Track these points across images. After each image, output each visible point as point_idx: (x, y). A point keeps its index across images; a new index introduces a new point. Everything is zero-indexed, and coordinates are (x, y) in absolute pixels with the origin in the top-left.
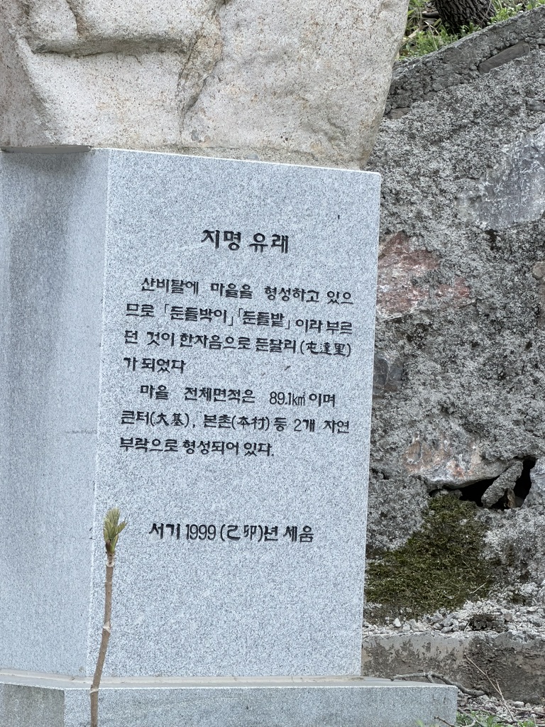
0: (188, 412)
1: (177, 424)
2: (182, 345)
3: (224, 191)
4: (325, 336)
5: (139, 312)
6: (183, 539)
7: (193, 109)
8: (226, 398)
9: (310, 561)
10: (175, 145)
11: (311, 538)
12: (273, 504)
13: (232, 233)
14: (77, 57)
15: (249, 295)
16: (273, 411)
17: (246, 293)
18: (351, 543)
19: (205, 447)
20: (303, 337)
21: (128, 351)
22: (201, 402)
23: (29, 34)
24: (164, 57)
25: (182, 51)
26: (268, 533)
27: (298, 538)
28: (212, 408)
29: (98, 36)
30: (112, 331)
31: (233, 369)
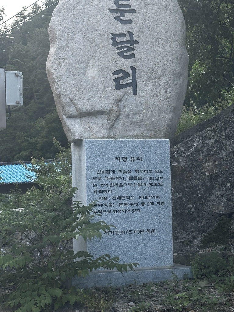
0: (114, 203)
1: (111, 206)
2: (111, 186)
3: (121, 147)
4: (155, 181)
5: (97, 179)
6: (115, 235)
7: (113, 128)
8: (126, 199)
9: (155, 238)
10: (107, 137)
11: (155, 232)
12: (142, 224)
13: (124, 157)
14: (79, 118)
15: (131, 173)
16: (140, 201)
17: (130, 172)
18: (167, 232)
19: (120, 211)
20: (148, 182)
21: (94, 189)
22: (118, 200)
23: (65, 113)
24: (103, 116)
25: (107, 114)
26: (141, 232)
27: (151, 232)
28: (121, 201)
29: (82, 112)
30: (89, 184)
31: (127, 191)
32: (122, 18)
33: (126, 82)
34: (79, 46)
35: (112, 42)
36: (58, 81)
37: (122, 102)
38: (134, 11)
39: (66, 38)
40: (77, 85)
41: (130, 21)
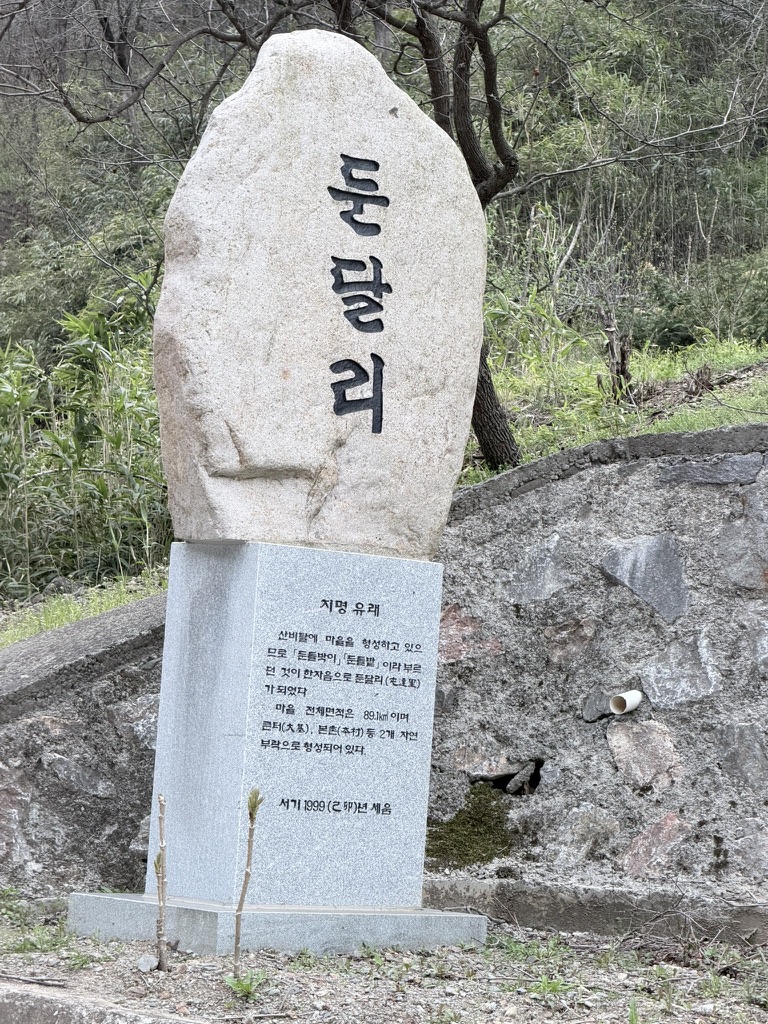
0: (308, 723)
1: (300, 731)
2: (305, 677)
3: (338, 573)
4: (402, 674)
5: (276, 654)
6: (302, 810)
7: (317, 517)
8: (334, 715)
9: (388, 827)
10: (305, 541)
11: (390, 812)
12: (365, 788)
13: (341, 602)
14: (239, 480)
15: (352, 645)
16: (365, 724)
17: (350, 643)
18: (417, 816)
19: (319, 748)
20: (387, 674)
21: (268, 681)
22: (317, 716)
23: (207, 463)
24: (298, 481)
25: (310, 478)
26: (360, 807)
27: (381, 812)
28: (325, 721)
29: (253, 466)
30: (258, 666)
31: (340, 695)
32: (357, 217)
33: (358, 396)
34: (255, 282)
35: (332, 280)
36: (202, 373)
37: (344, 450)
38: (384, 201)
41: (375, 229)
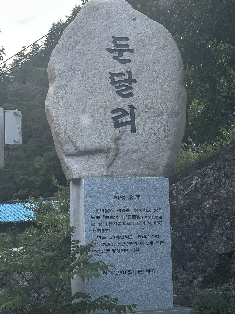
0: (113, 242)
1: (109, 245)
2: (109, 225)
3: (120, 186)
4: (154, 220)
5: (95, 218)
6: (114, 275)
7: (111, 166)
8: (124, 238)
9: (154, 278)
10: (106, 175)
11: (154, 272)
12: (141, 264)
13: (123, 196)
14: (77, 156)
15: (129, 211)
16: (139, 240)
18: (167, 272)
19: (119, 251)
20: (147, 221)
21: (92, 228)
22: (117, 239)
24: (101, 154)
25: (106, 152)
27: (150, 272)
28: (120, 241)
29: (80, 150)
30: (87, 223)
31: (126, 230)
32: (120, 58)
33: (124, 121)
34: (78, 85)
35: (110, 81)
36: (57, 120)
37: (121, 141)
38: (132, 51)
39: (65, 77)
40: (76, 124)
41: (128, 61)
